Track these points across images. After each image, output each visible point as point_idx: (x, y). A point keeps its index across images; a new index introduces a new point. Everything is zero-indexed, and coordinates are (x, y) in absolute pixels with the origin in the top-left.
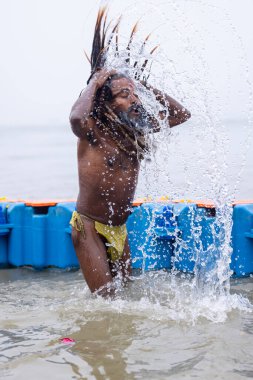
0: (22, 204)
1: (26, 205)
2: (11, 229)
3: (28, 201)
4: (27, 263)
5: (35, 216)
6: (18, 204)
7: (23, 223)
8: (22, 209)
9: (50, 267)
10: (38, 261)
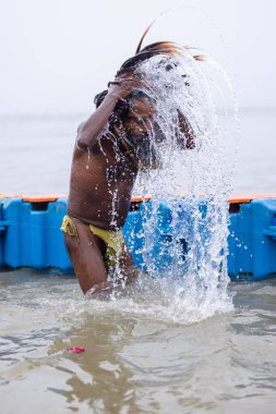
0: (19, 199)
1: (23, 201)
2: (7, 227)
3: (25, 196)
4: (25, 264)
5: (33, 213)
6: (14, 199)
7: (20, 220)
8: (19, 206)
9: (50, 267)
10: (37, 262)
